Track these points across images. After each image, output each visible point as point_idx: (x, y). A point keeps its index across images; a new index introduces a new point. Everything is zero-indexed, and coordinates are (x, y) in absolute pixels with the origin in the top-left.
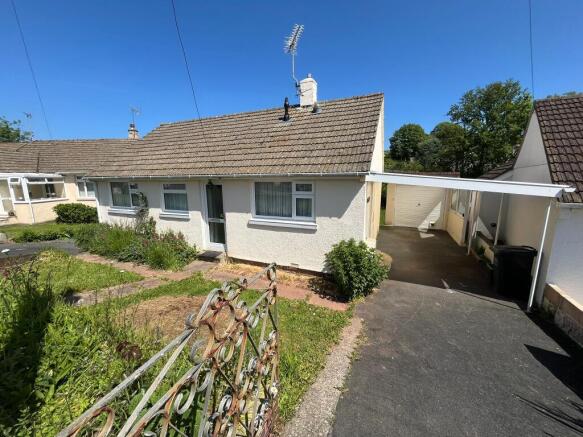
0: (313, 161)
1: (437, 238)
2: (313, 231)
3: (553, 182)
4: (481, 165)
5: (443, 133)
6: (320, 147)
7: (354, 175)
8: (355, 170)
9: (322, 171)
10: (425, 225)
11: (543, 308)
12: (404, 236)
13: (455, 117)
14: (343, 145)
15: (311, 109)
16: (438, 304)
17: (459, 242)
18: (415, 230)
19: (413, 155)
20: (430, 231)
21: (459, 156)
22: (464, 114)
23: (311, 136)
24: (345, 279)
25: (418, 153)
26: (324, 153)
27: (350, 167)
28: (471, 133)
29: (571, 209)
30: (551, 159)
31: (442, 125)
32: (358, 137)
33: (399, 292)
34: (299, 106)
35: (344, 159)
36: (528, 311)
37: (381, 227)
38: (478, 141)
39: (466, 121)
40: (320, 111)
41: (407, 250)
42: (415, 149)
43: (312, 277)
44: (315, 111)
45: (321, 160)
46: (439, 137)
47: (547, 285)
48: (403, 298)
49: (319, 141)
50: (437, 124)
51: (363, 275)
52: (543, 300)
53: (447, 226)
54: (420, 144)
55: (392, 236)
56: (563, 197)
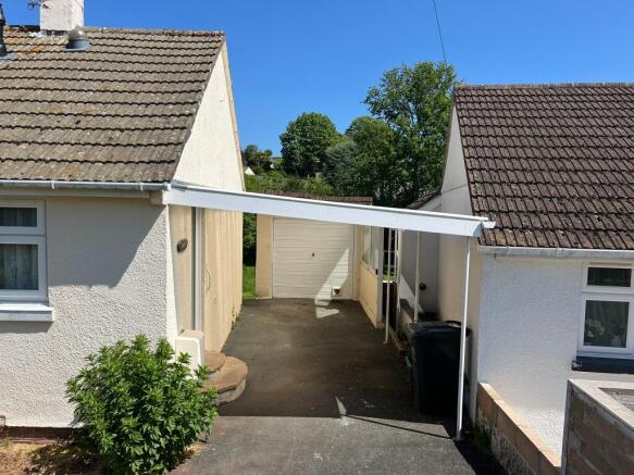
0: (40, 152)
1: (343, 316)
2: (44, 326)
3: (474, 213)
4: (415, 189)
5: (363, 135)
6: (66, 121)
7: (134, 190)
8: (139, 179)
9: (57, 177)
10: (325, 294)
11: (477, 428)
12: (286, 317)
13: (377, 108)
14: (123, 123)
15: (64, 40)
16: (317, 456)
17: (374, 321)
18: (309, 303)
19: (320, 167)
20: (334, 303)
21: (384, 172)
22: (387, 106)
23: (50, 95)
24: (107, 440)
25: (328, 166)
26: (73, 136)
27: (128, 170)
28: (397, 135)
29: (495, 255)
30: (471, 176)
31: (361, 120)
32: (159, 110)
33: (248, 444)
34: (37, 29)
35: (117, 153)
36: (458, 437)
37: (246, 303)
38: (407, 150)
39: (392, 116)
40: (85, 46)
41: (288, 345)
42: (323, 157)
43: (44, 443)
44: (72, 43)
45: (60, 152)
46: (357, 139)
47: (479, 386)
48: (254, 457)
49: (66, 108)
50: (354, 119)
51: (154, 423)
52: (477, 415)
53: (358, 293)
54: (329, 150)
55: (265, 319)
56: (483, 237)
